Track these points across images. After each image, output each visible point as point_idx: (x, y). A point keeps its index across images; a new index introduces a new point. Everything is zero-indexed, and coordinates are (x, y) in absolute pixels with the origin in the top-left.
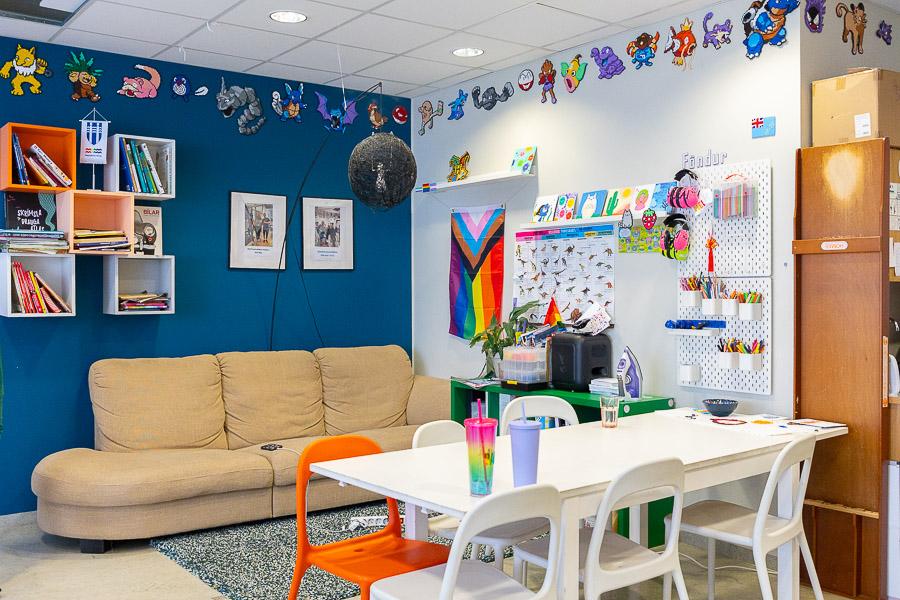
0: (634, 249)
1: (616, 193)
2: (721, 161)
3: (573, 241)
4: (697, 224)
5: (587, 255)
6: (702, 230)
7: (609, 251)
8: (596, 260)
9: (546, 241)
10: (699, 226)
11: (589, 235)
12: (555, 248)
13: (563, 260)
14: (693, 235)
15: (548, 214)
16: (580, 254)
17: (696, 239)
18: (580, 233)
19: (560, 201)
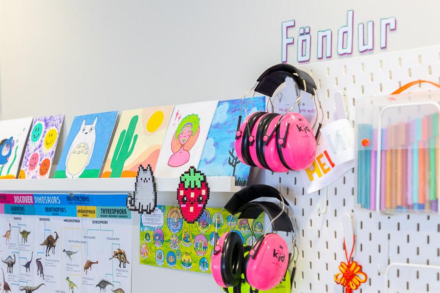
0: (172, 259)
1: (135, 120)
2: (380, 42)
3: (56, 224)
4: (314, 216)
5: (80, 260)
6: (327, 234)
7: (120, 255)
8: (96, 274)
9: (11, 217)
10: (318, 223)
11: (85, 213)
12: (25, 234)
13: (39, 264)
14: (304, 243)
15: (11, 159)
16: (69, 253)
17: (311, 254)
18: (68, 207)
19: (33, 132)
